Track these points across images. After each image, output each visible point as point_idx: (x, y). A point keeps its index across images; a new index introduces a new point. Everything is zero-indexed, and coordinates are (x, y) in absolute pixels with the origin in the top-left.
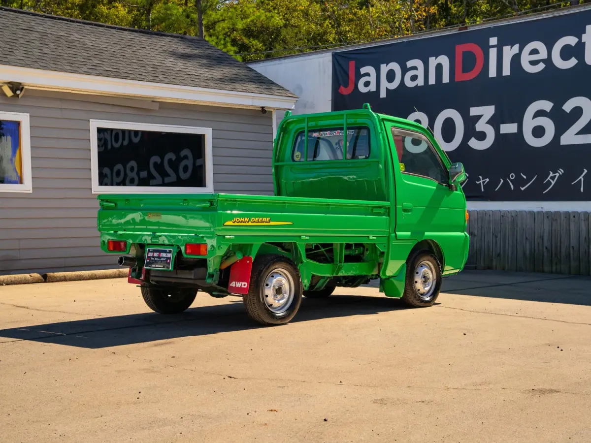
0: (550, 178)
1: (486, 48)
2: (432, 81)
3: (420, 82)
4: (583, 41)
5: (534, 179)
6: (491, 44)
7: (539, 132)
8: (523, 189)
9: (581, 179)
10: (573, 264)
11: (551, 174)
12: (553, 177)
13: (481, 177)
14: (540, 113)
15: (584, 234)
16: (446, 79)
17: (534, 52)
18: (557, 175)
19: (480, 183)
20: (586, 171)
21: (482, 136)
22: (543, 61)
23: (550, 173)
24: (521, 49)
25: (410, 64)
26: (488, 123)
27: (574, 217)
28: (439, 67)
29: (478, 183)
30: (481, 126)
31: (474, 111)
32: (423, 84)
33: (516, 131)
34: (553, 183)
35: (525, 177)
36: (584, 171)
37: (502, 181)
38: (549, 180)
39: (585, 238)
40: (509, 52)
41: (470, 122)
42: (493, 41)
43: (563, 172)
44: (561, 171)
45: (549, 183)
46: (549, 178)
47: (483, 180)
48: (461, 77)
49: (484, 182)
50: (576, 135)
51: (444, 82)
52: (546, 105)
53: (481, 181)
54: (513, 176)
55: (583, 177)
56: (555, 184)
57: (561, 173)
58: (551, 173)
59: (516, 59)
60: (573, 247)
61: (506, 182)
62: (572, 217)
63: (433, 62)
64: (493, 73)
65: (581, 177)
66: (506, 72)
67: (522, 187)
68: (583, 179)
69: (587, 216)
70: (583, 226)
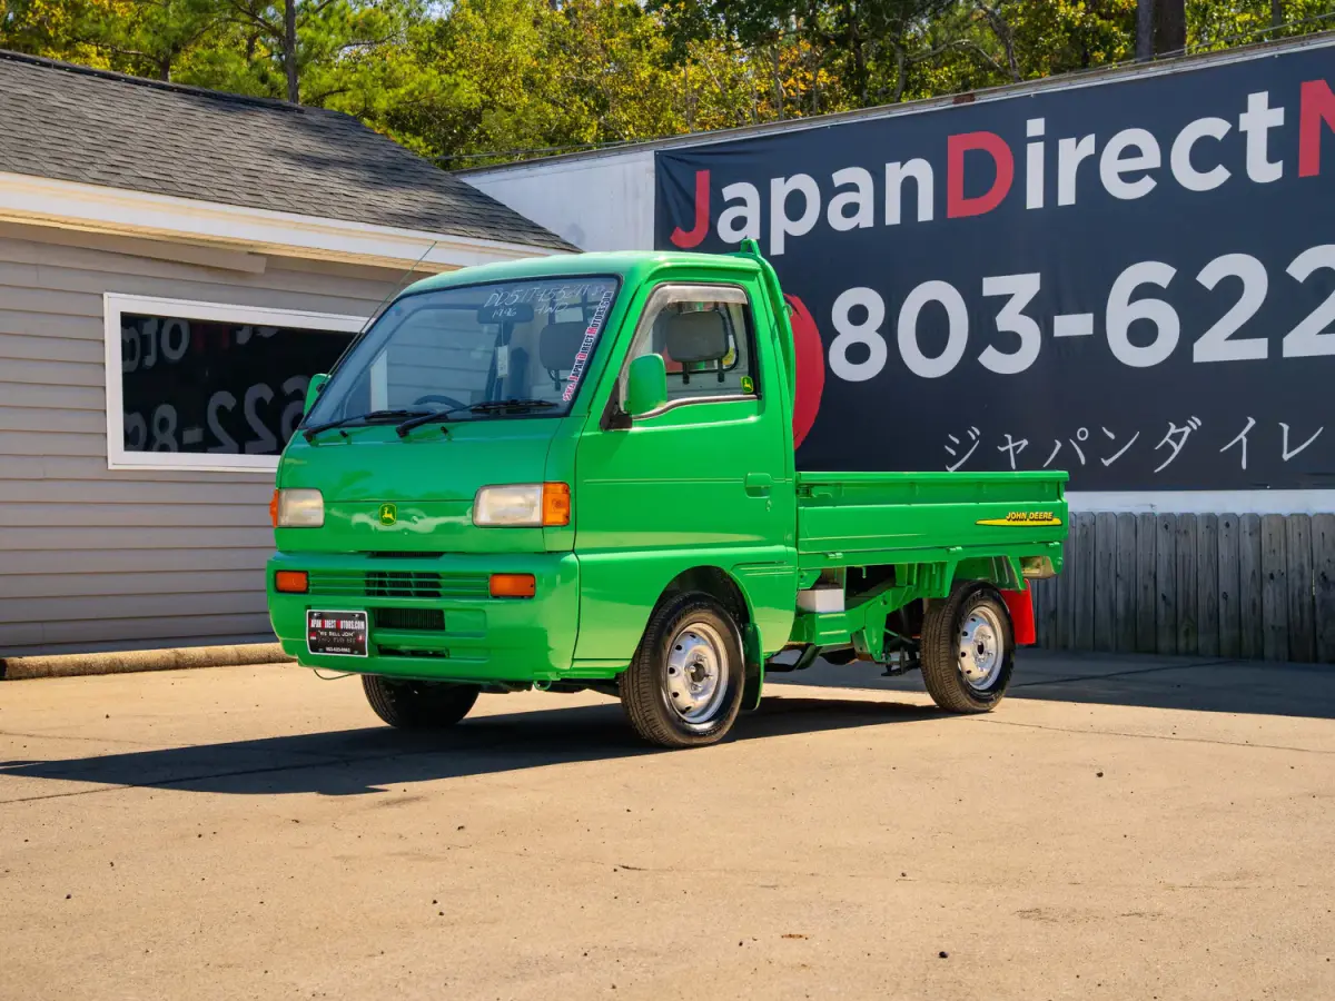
0: (1170, 438)
1: (1019, 143)
2: (893, 216)
3: (865, 219)
4: (1242, 129)
5: (1132, 441)
6: (1030, 134)
7: (1142, 333)
8: (1107, 463)
9: (1241, 440)
10: (1226, 634)
11: (1173, 429)
12: (1177, 437)
13: (1009, 437)
14: (1144, 291)
15: (1249, 566)
16: (925, 212)
17: (1131, 152)
18: (1187, 430)
19: (1008, 451)
20: (1252, 422)
21: (1010, 343)
22: (1152, 172)
23: (1169, 427)
24: (1100, 147)
25: (840, 177)
26: (1024, 312)
27: (1227, 525)
28: (910, 187)
29: (1002, 449)
30: (1007, 320)
31: (992, 286)
32: (871, 225)
33: (1089, 331)
34: (1177, 449)
35: (1112, 436)
36: (1248, 422)
37: (1059, 445)
38: (1167, 443)
39: (1254, 573)
40: (1072, 153)
41: (983, 311)
42: (1036, 127)
43: (1200, 424)
44: (1196, 422)
45: (1168, 449)
46: (1167, 439)
47: (1013, 442)
48: (959, 208)
49: (1015, 448)
50: (1227, 339)
51: (920, 219)
52: (1161, 273)
53: (1011, 446)
54: (1083, 433)
55: (1245, 435)
56: (1180, 451)
57: (1195, 428)
58: (1173, 426)
59: (1089, 169)
60: (1225, 596)
61: (1066, 446)
62: (1222, 526)
63: (895, 173)
64: (1035, 199)
65: (1242, 436)
66: (1067, 195)
67: (1106, 459)
68: (1245, 441)
69: (1256, 522)
70: (1248, 545)
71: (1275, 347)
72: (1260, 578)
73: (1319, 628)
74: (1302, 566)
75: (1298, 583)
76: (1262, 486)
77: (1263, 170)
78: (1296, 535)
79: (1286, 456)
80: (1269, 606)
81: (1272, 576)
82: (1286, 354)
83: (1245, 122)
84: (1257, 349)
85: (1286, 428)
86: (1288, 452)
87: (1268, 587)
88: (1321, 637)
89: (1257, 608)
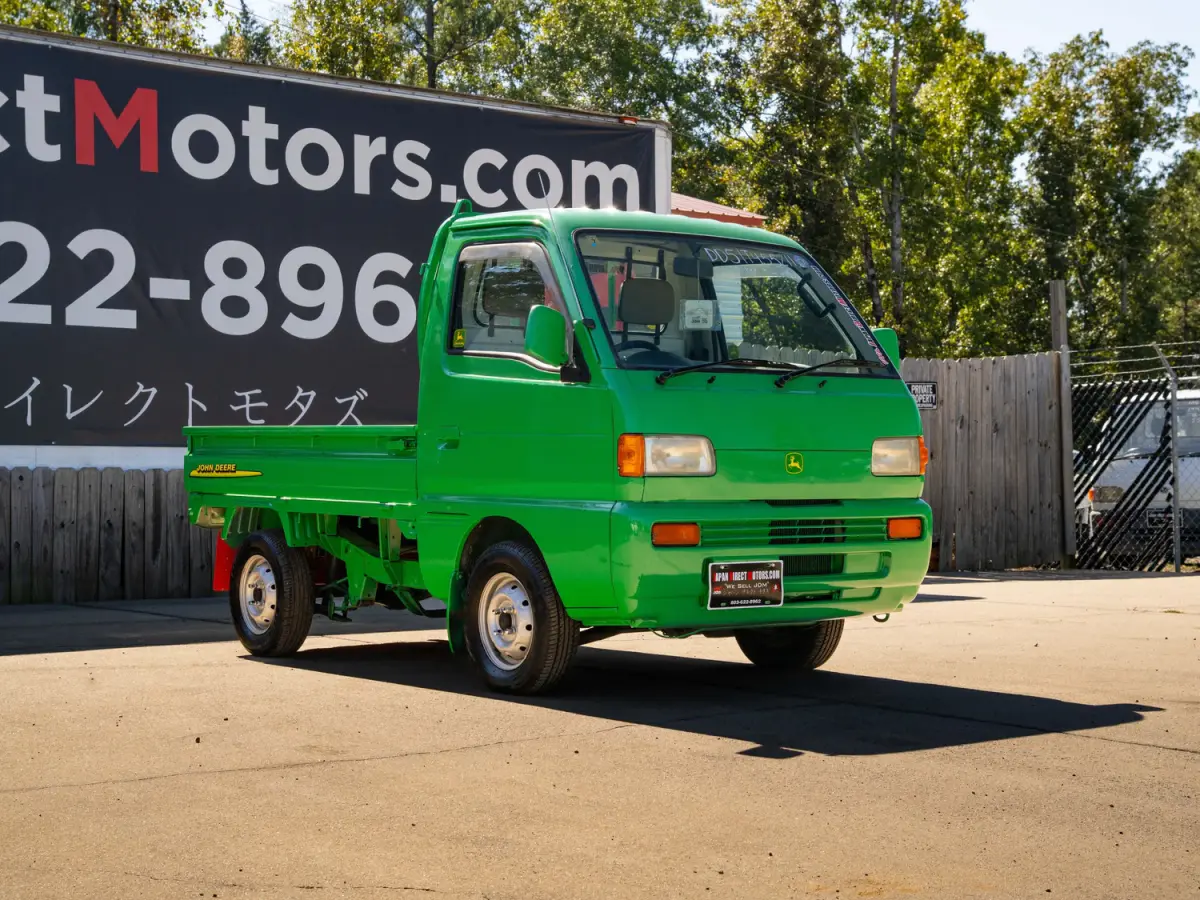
9: (26, 398)
10: (17, 582)
15: (42, 513)
20: (37, 382)
27: (21, 478)
36: (33, 381)
39: (46, 522)
50: (11, 302)
60: (17, 544)
62: (15, 478)
65: (27, 394)
68: (30, 399)
69: (49, 477)
70: (41, 497)
71: (59, 315)
72: (54, 527)
73: (102, 569)
74: (90, 514)
75: (86, 530)
76: (47, 442)
77: (42, 149)
78: (87, 488)
79: (70, 415)
80: (58, 554)
81: (63, 525)
82: (69, 322)
83: (22, 99)
84: (41, 314)
85: (69, 389)
86: (72, 411)
87: (59, 535)
88: (103, 577)
89: (47, 554)
